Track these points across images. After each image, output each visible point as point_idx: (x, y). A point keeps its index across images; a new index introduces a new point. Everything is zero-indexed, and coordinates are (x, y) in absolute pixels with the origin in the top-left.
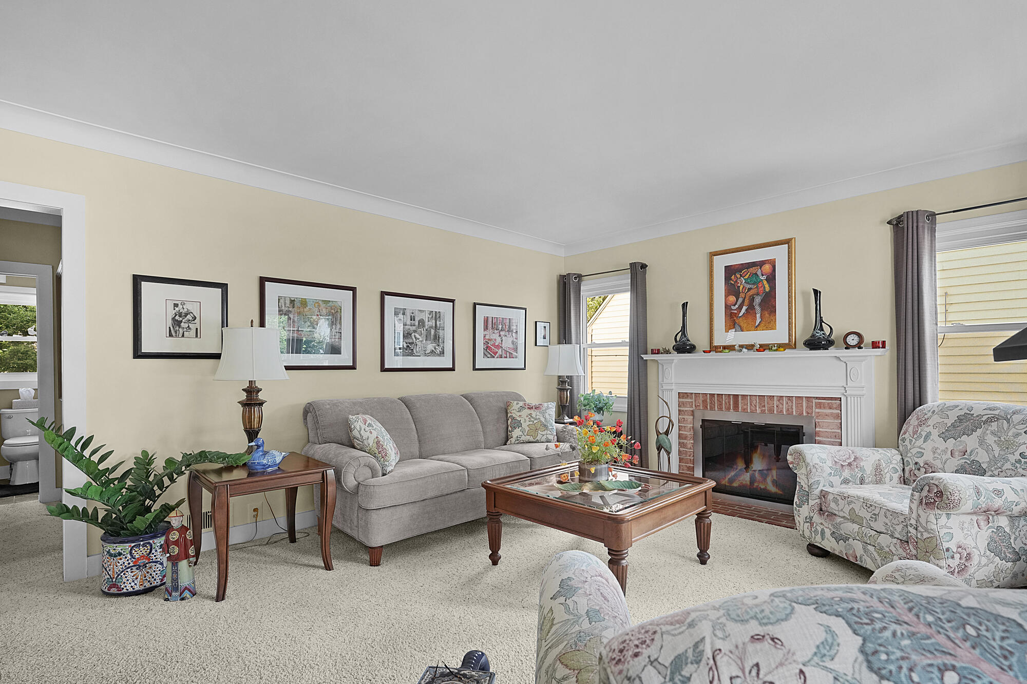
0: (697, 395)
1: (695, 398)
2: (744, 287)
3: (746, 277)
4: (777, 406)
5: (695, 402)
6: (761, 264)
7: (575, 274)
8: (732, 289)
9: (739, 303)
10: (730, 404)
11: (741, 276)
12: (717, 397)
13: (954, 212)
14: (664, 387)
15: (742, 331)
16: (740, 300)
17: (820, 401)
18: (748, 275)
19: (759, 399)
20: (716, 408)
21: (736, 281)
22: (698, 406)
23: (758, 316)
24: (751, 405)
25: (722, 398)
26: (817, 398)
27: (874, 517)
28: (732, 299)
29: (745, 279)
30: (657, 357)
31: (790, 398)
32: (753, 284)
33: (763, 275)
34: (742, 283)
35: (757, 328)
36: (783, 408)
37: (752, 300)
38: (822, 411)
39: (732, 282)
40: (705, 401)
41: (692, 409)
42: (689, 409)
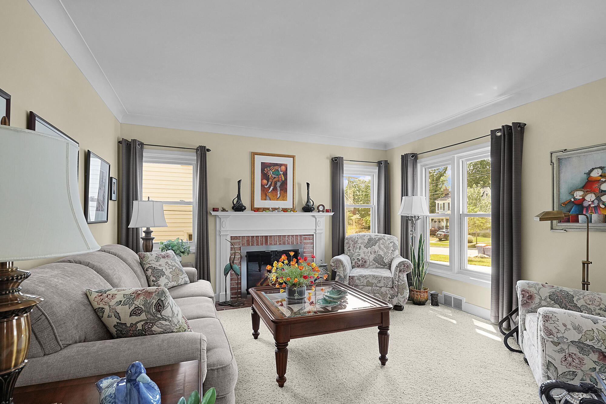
0: (243, 237)
1: (242, 239)
2: (271, 176)
3: (273, 171)
4: (287, 241)
5: (242, 242)
6: (281, 165)
7: (139, 141)
8: (265, 176)
9: (269, 184)
10: (263, 242)
11: (270, 169)
12: (256, 238)
13: (350, 161)
14: (222, 234)
15: (270, 200)
16: (269, 183)
17: (305, 236)
18: (274, 170)
19: (278, 237)
20: (255, 244)
21: (268, 172)
22: (243, 244)
23: (279, 193)
24: (274, 241)
25: (259, 238)
26: (304, 235)
27: (379, 281)
28: (265, 181)
29: (272, 172)
30: (216, 213)
31: (292, 236)
32: (276, 175)
33: (281, 171)
34: (271, 173)
35: (278, 199)
36: (290, 241)
37: (276, 184)
38: (306, 241)
39: (265, 172)
40: (248, 241)
41: (240, 246)
42: (237, 246)
